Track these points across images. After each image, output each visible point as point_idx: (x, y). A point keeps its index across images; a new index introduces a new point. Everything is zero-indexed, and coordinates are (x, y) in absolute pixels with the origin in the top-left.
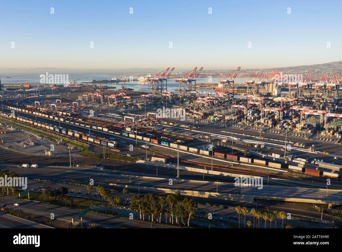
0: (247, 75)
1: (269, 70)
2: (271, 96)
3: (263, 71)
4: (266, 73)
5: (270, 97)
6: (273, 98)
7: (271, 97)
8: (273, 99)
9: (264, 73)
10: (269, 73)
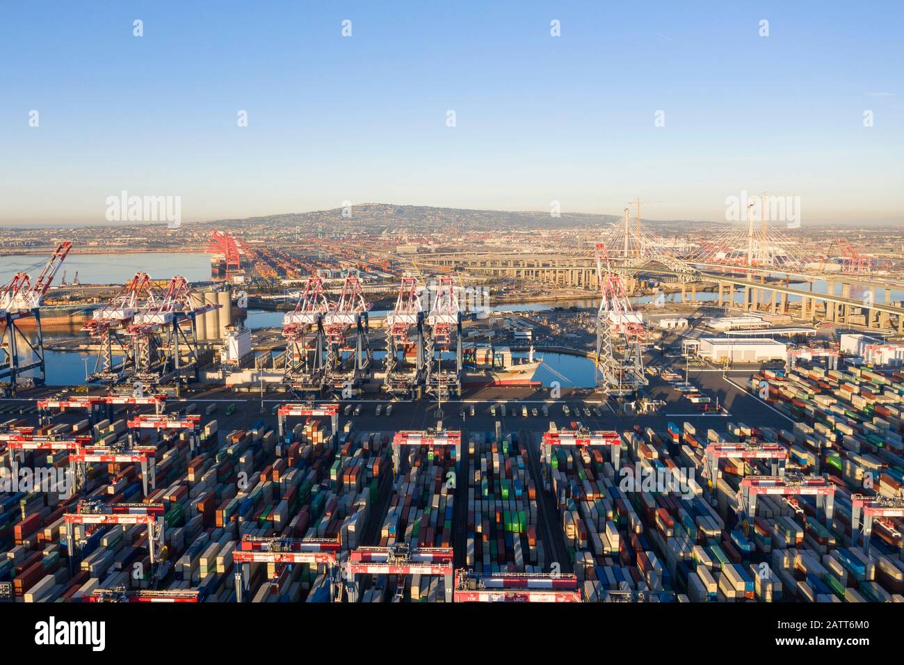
0: (138, 244)
1: (202, 224)
2: (215, 368)
3: (186, 230)
4: (195, 235)
5: (212, 371)
6: (225, 375)
7: (216, 370)
8: (224, 379)
9: (190, 234)
10: (204, 234)
